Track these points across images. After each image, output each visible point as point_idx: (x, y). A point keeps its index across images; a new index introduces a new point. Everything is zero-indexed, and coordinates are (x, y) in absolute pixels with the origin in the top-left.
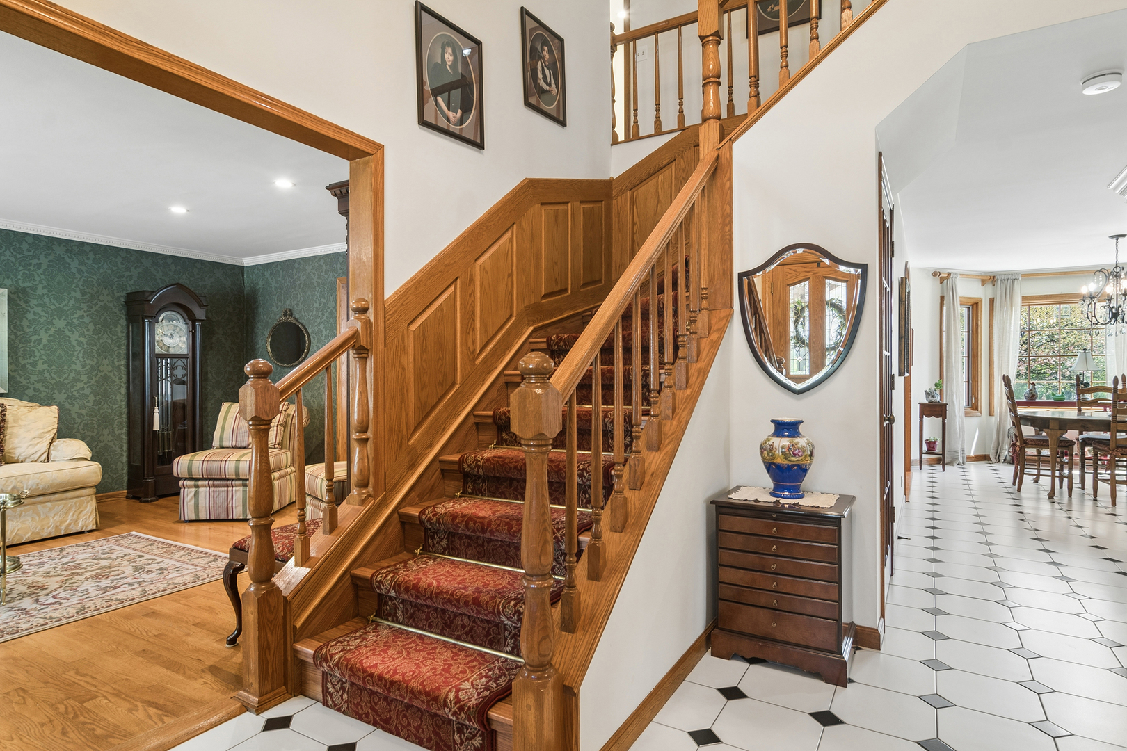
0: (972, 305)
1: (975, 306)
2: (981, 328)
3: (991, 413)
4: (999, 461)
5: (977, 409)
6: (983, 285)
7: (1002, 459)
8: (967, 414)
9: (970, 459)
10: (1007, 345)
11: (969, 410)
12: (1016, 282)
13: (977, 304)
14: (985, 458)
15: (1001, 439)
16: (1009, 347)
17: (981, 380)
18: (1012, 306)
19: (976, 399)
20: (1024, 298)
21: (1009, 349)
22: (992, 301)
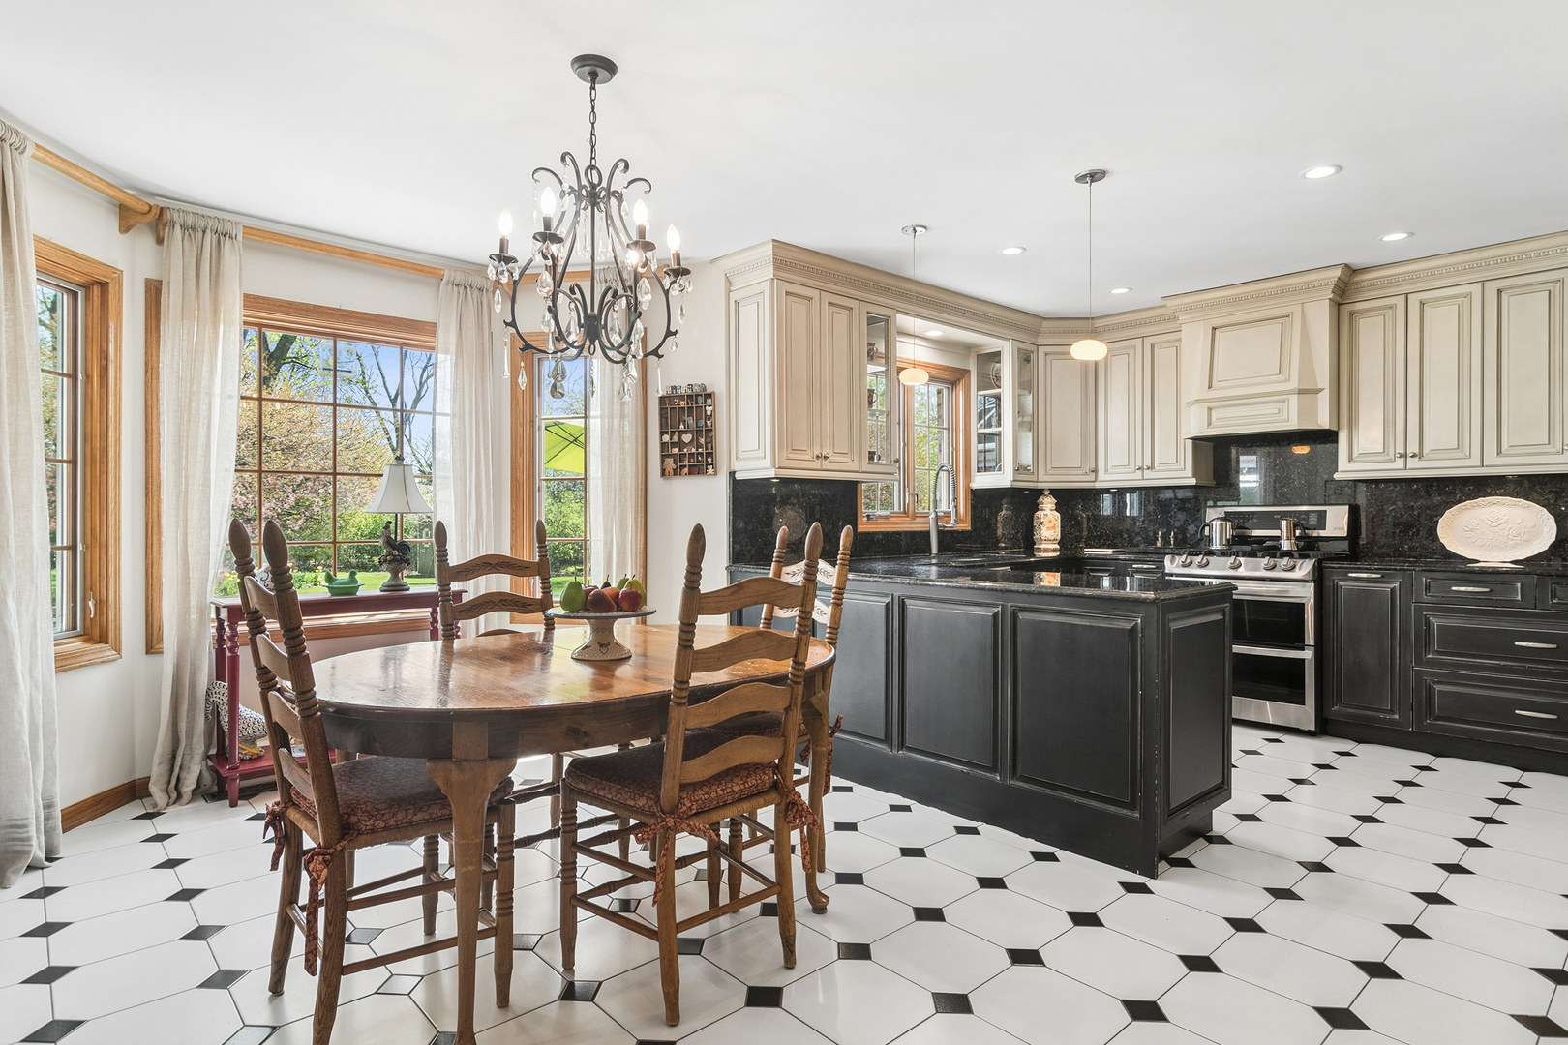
0: (87, 287)
1: (96, 290)
2: (119, 368)
3: (152, 646)
4: (179, 796)
5: (103, 639)
6: (125, 228)
7: (189, 784)
8: (64, 664)
9: (76, 816)
10: (202, 432)
11: (77, 645)
12: (227, 244)
13: (103, 285)
14: (132, 791)
15: (183, 725)
16: (208, 437)
17: (118, 539)
18: (215, 312)
19: (102, 605)
20: (251, 301)
21: (208, 444)
22: (154, 291)
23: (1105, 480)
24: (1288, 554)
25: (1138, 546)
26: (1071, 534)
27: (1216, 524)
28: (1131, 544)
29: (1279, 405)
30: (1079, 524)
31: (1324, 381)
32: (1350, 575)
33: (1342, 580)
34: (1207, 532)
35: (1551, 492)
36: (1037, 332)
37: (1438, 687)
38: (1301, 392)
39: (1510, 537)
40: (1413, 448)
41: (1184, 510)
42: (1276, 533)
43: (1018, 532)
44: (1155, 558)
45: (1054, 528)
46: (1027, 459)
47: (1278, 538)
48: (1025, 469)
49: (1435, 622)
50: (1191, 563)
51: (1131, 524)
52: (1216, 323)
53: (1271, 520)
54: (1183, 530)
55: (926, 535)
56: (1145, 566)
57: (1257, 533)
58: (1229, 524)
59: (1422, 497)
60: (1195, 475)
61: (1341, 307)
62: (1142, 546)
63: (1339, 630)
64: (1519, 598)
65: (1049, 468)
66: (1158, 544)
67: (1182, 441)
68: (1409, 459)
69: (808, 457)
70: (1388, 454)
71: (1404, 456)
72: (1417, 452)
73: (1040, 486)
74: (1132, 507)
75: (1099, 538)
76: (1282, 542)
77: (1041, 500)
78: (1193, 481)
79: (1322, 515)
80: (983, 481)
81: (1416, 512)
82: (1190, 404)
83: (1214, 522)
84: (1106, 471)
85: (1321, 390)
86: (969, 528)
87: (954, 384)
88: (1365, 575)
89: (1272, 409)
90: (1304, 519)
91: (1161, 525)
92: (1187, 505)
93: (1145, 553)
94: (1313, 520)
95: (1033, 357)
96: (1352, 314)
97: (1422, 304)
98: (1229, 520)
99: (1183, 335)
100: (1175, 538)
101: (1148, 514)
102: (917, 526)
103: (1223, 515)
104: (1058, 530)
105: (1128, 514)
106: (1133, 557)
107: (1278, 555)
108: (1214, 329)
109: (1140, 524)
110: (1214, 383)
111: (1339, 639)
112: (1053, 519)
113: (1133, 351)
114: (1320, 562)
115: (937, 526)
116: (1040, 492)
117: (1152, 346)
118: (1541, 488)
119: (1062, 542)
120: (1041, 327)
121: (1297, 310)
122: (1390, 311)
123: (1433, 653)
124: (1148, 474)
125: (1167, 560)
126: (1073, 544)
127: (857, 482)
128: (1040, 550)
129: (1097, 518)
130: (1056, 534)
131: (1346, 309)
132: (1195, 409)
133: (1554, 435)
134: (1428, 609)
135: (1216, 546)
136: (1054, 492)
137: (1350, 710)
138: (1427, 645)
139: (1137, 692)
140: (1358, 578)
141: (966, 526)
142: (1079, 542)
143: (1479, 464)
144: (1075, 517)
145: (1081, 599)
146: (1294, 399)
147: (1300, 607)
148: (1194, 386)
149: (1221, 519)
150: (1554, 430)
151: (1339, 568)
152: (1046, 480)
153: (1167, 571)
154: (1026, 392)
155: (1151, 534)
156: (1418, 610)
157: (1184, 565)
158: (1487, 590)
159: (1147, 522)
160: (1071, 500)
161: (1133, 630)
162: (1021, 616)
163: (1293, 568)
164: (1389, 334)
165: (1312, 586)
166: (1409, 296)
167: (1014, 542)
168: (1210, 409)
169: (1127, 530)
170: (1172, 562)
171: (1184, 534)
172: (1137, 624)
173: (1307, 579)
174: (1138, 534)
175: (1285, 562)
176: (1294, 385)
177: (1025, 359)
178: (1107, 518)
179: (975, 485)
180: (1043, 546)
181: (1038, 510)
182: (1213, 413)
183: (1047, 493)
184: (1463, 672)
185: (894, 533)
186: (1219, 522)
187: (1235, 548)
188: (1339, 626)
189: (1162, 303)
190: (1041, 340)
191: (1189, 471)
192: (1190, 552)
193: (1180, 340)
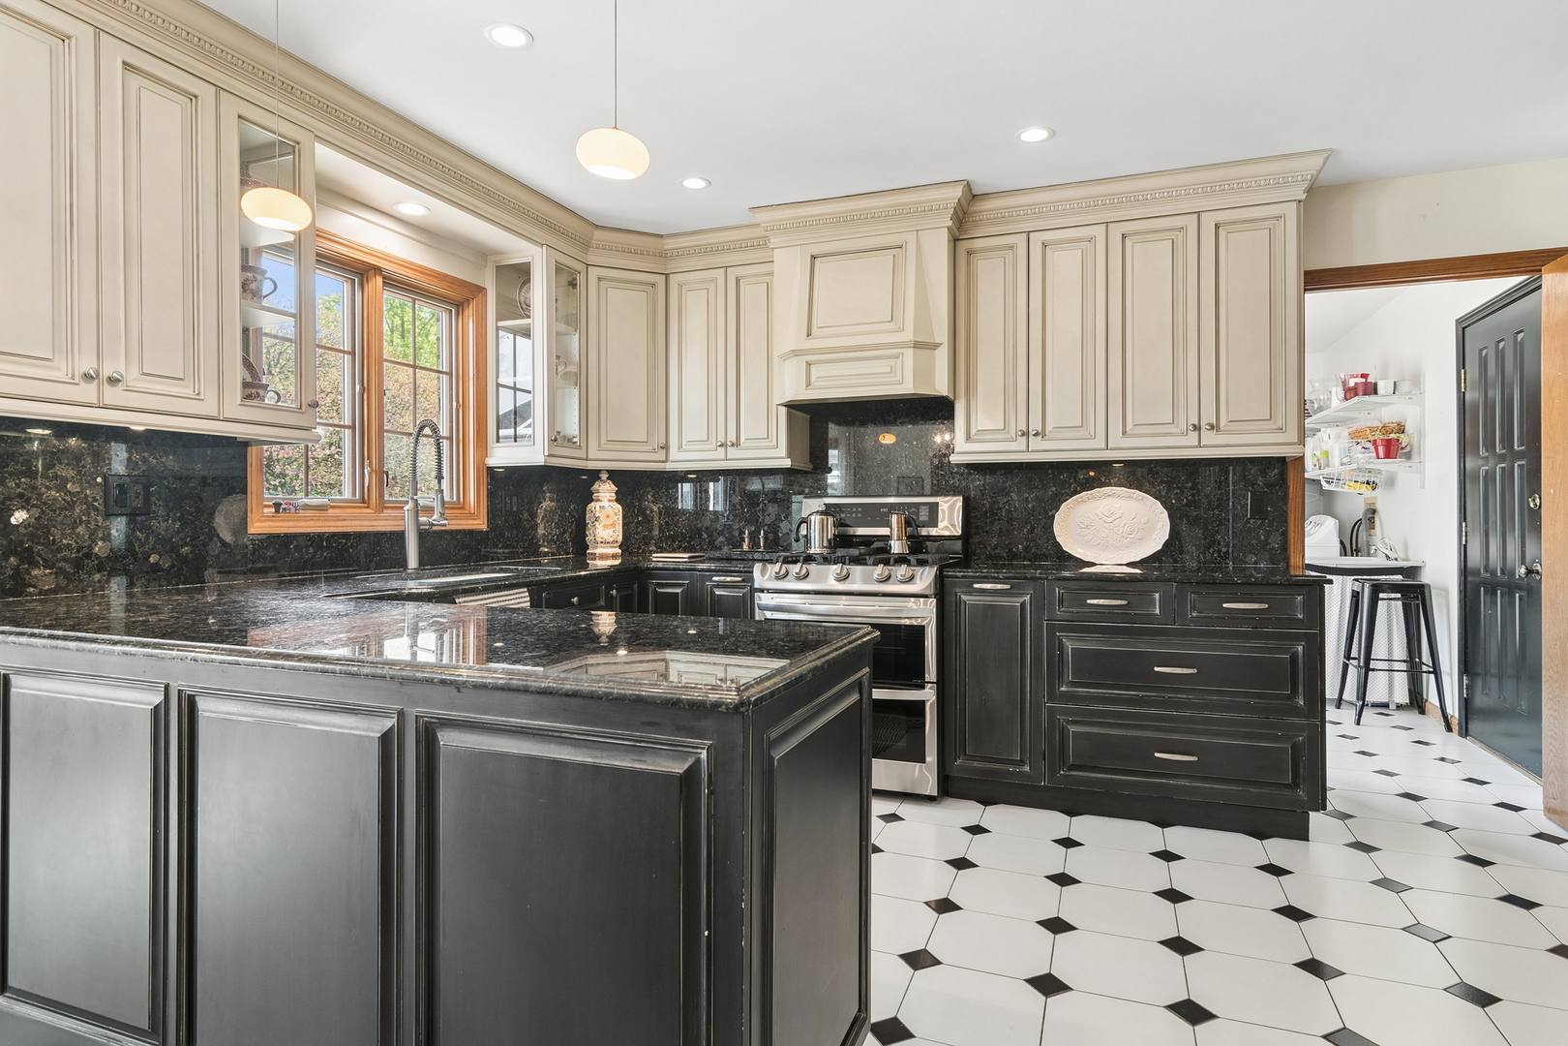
23: (680, 460)
24: (901, 560)
25: (720, 549)
26: (637, 533)
27: (816, 519)
28: (713, 547)
29: (892, 362)
30: (648, 520)
31: (942, 335)
32: (976, 586)
33: (966, 593)
34: (803, 532)
35: (1162, 482)
36: (585, 245)
37: (1072, 729)
38: (918, 345)
39: (1124, 534)
40: (1036, 425)
41: (775, 502)
42: (884, 531)
43: (565, 531)
44: (740, 566)
45: (613, 525)
46: (572, 426)
47: (887, 538)
48: (570, 440)
49: (1069, 645)
50: (787, 573)
51: (711, 520)
52: (817, 249)
53: (878, 515)
54: (774, 528)
55: (399, 537)
56: (729, 579)
57: (861, 531)
58: (831, 520)
59: (1036, 487)
60: (790, 454)
61: (957, 243)
62: (726, 549)
63: (963, 658)
64: (1157, 611)
65: (603, 441)
66: (745, 547)
67: (774, 407)
68: (1031, 437)
69: (60, 375)
70: (1008, 432)
71: (1026, 434)
72: (1040, 430)
73: (591, 465)
74: (716, 497)
75: (673, 538)
76: (892, 543)
77: (596, 486)
78: (787, 463)
79: (934, 508)
80: (503, 456)
81: (1030, 506)
82: (785, 357)
83: (813, 517)
84: (680, 447)
85: (938, 345)
86: (484, 527)
87: (459, 306)
88: (988, 586)
89: (882, 367)
90: (913, 513)
91: (748, 522)
92: (779, 496)
93: (729, 559)
94: (924, 516)
95: (581, 279)
96: (970, 253)
97: (1045, 246)
98: (831, 515)
99: (777, 267)
100: (766, 538)
101: (733, 508)
102: (383, 524)
103: (823, 508)
104: (619, 528)
105: (711, 508)
106: (713, 566)
107: (892, 561)
108: (814, 258)
109: (723, 521)
110: (814, 330)
111: (963, 670)
112: (611, 513)
113: (713, 285)
114: (941, 570)
115: (418, 524)
116: (594, 475)
117: (738, 281)
118: (1153, 478)
119: (625, 546)
120: (592, 238)
121: (911, 238)
122: (1011, 252)
123: (1067, 686)
124: (733, 452)
125: (757, 568)
126: (639, 548)
127: (246, 444)
128: (594, 557)
129: (671, 513)
130: (617, 534)
131: (963, 246)
132: (792, 363)
133: (1178, 412)
134: (1062, 629)
135: (815, 549)
136: (615, 476)
137: (975, 764)
138: (1061, 674)
139: (699, 933)
140: (984, 590)
141: (481, 524)
142: (648, 544)
143: (1103, 446)
144: (642, 511)
145: (573, 701)
146: (909, 353)
147: (919, 631)
148: (789, 334)
149: (821, 513)
150: (1178, 408)
151: (963, 577)
152: (598, 457)
153: (756, 586)
154: (570, 329)
155: (736, 533)
156: (1052, 629)
157: (779, 577)
158: (1124, 602)
159: (731, 518)
160: (633, 486)
161: (690, 777)
162: (447, 739)
163: (911, 579)
164: (1009, 281)
165: (933, 601)
166: (1031, 234)
167: (559, 545)
168: (809, 364)
169: (707, 528)
170: (763, 572)
171: (776, 534)
172: (698, 761)
173: (927, 592)
174: (721, 533)
175: (902, 570)
176: (908, 335)
177: (568, 280)
178: (684, 512)
179: (492, 462)
180: (599, 551)
181: (592, 500)
182: (813, 369)
183: (604, 476)
184: (1100, 707)
185: (334, 534)
186: (819, 517)
187: (840, 552)
188: (963, 653)
189: (750, 218)
190: (592, 259)
191: (782, 450)
192: (786, 557)
193: (771, 274)
